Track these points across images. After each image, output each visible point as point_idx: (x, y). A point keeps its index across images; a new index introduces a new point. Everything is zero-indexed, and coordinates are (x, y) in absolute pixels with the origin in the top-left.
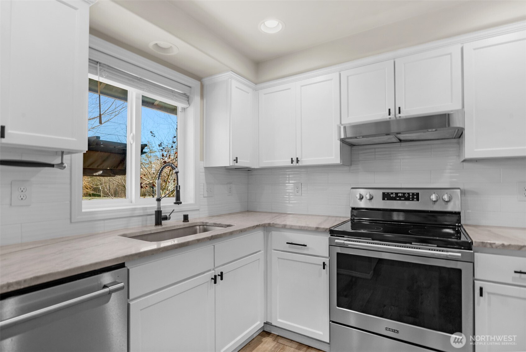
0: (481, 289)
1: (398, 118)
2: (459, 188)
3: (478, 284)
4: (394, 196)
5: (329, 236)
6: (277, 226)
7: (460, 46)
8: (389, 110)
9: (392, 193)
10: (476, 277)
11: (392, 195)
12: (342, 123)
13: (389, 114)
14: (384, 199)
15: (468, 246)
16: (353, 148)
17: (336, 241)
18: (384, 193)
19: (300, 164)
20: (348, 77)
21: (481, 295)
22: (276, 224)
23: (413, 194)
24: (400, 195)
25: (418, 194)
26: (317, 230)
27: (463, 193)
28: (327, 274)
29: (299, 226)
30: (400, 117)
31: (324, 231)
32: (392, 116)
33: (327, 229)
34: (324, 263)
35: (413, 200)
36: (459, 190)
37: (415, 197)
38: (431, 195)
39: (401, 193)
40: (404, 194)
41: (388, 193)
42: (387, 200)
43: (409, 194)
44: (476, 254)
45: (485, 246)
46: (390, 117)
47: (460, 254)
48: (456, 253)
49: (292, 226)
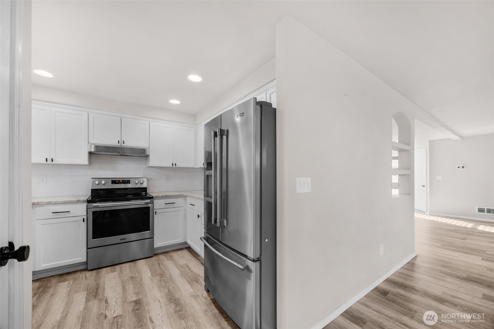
0: (156, 212)
1: (122, 147)
2: (146, 178)
3: (155, 211)
4: (118, 182)
5: (86, 204)
6: (41, 203)
7: (149, 122)
8: (119, 141)
9: (117, 181)
10: (154, 208)
11: (116, 182)
12: (90, 142)
13: (119, 143)
14: (112, 184)
15: (152, 198)
16: (91, 155)
17: (94, 205)
18: (112, 181)
19: (54, 162)
20: (94, 117)
21: (156, 214)
22: (41, 202)
23: (127, 180)
24: (121, 181)
25: (129, 181)
26: (78, 202)
27: (148, 180)
28: (85, 224)
29: (64, 201)
30: (124, 146)
31: (84, 201)
32: (120, 144)
33: (85, 200)
34: (84, 219)
35: (127, 183)
36: (146, 179)
37: (128, 182)
38: (136, 181)
39: (122, 180)
40: (123, 181)
41: (114, 181)
42: (114, 184)
43: (125, 180)
44: (154, 200)
45: (157, 197)
46: (119, 144)
47: (150, 201)
48: (148, 201)
49: (57, 202)
